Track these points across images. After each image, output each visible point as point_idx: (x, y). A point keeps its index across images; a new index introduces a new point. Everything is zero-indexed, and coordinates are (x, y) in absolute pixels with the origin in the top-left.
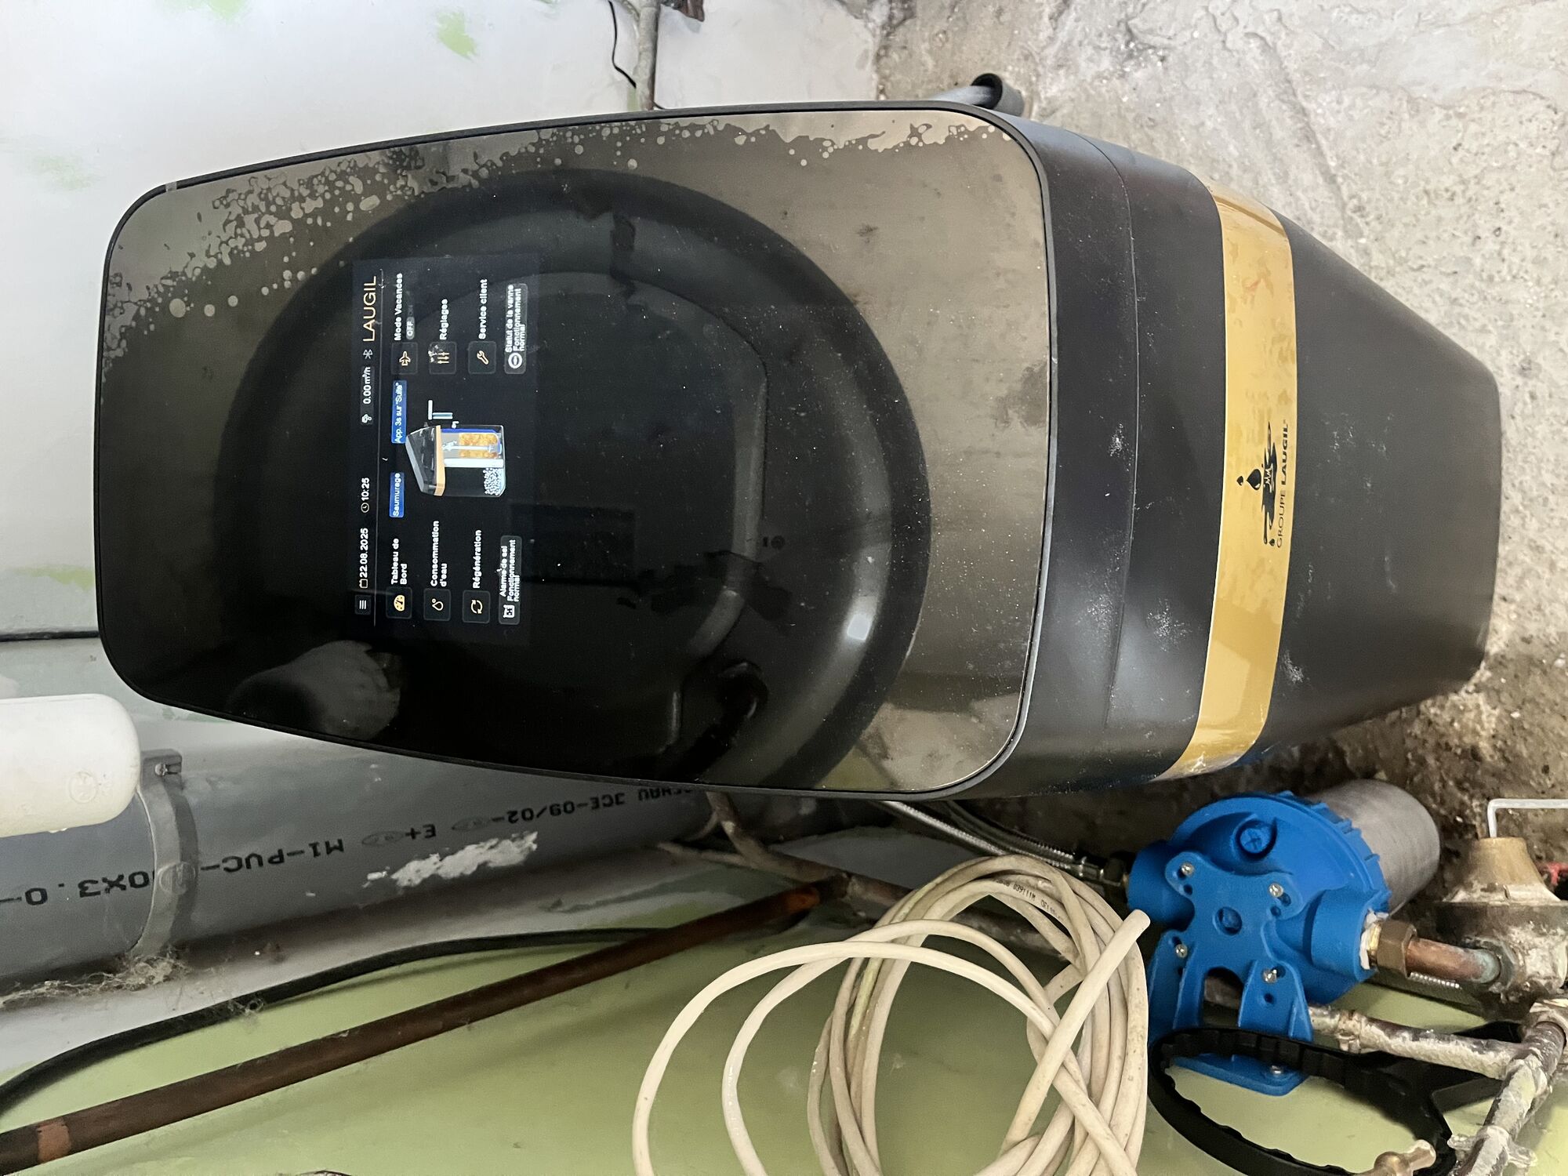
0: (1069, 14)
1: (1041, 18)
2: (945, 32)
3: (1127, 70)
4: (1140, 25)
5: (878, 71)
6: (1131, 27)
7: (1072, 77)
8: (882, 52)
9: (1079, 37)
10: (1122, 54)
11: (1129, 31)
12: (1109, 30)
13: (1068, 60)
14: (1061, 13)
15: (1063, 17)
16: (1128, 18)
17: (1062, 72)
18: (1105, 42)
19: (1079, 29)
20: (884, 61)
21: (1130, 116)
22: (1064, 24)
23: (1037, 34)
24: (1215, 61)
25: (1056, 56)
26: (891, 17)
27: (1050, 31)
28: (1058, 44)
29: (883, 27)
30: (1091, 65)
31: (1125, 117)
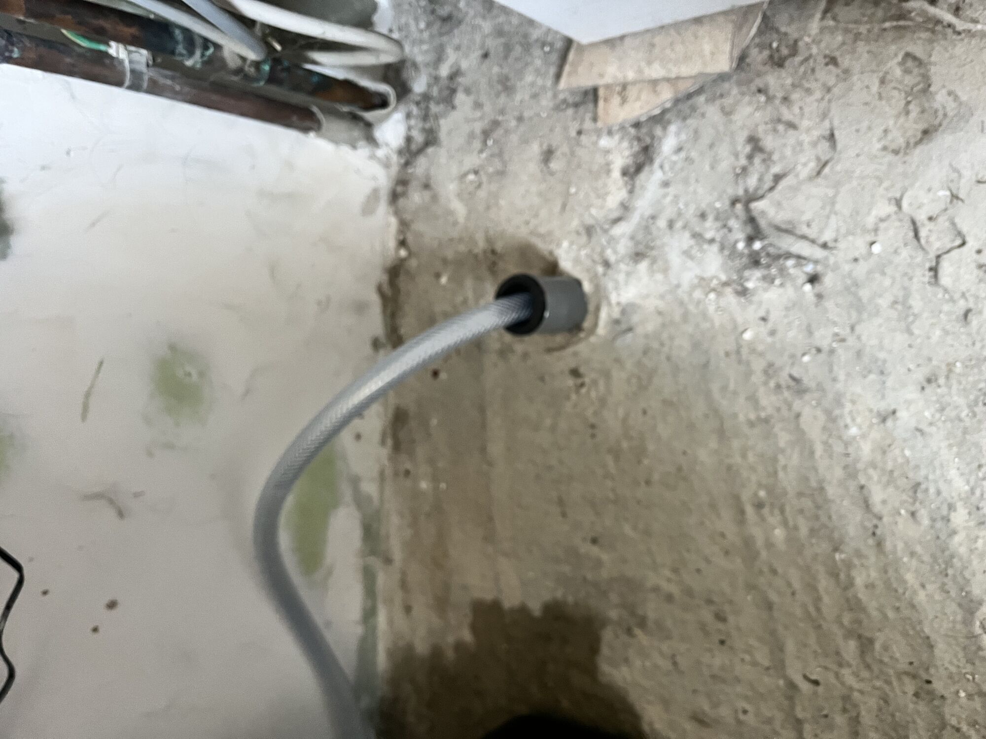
0: (652, 172)
1: (608, 172)
2: (476, 172)
3: (750, 285)
4: (772, 212)
5: (397, 213)
6: (755, 214)
7: (659, 277)
8: (399, 189)
9: (669, 212)
10: (741, 255)
11: (752, 220)
12: (717, 209)
13: (652, 248)
14: (639, 168)
15: (643, 176)
16: (750, 198)
17: (643, 266)
18: (710, 229)
19: (669, 199)
20: (402, 202)
21: (758, 365)
22: (643, 188)
23: (604, 200)
24: (916, 303)
25: (632, 238)
26: (409, 139)
27: (623, 194)
28: (635, 219)
29: (400, 152)
30: (690, 263)
31: (748, 364)
